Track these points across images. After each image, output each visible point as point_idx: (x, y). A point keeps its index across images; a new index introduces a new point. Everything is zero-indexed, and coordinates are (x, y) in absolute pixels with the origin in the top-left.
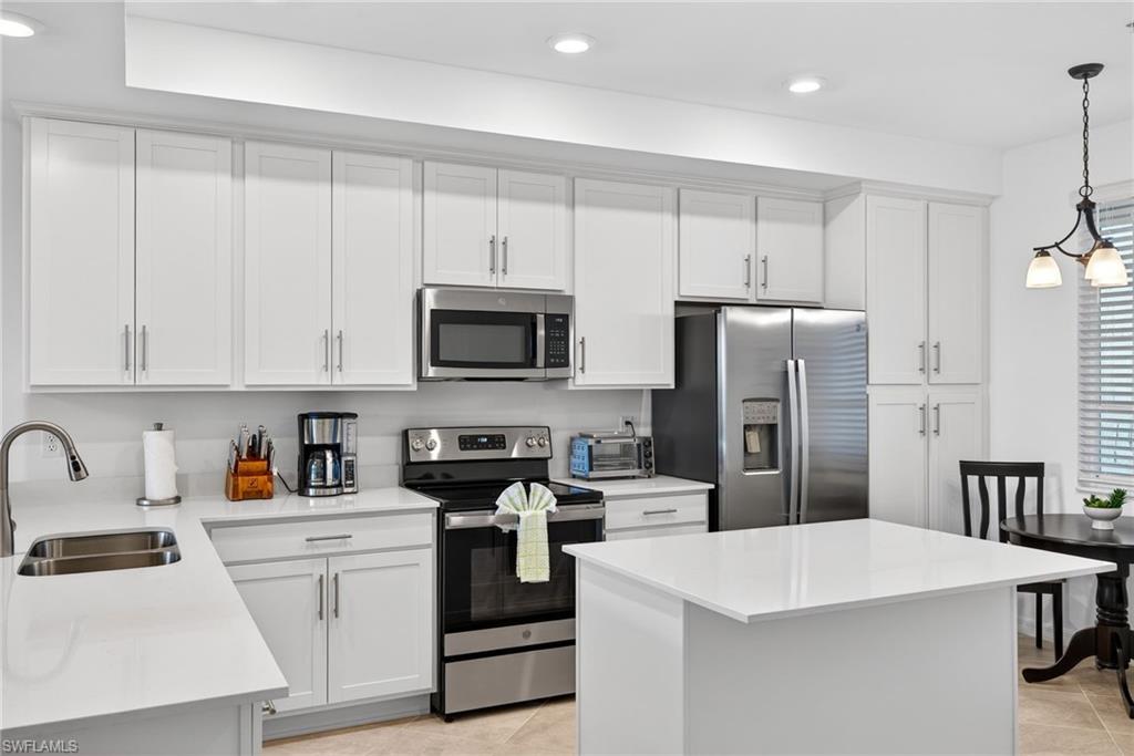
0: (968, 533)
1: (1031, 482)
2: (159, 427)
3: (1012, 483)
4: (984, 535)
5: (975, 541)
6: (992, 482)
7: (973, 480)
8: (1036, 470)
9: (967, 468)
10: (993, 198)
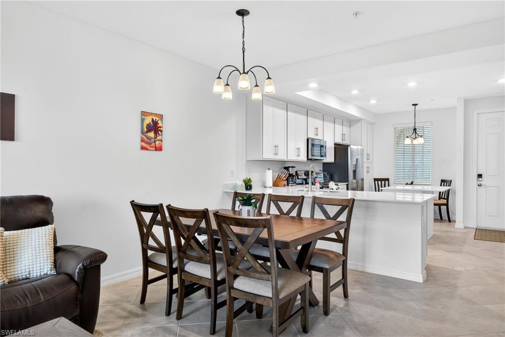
0: (376, 191)
1: (387, 182)
2: (269, 169)
3: (383, 182)
4: (379, 191)
5: (377, 192)
6: (379, 182)
7: (376, 182)
8: (388, 180)
9: (375, 180)
10: (374, 123)
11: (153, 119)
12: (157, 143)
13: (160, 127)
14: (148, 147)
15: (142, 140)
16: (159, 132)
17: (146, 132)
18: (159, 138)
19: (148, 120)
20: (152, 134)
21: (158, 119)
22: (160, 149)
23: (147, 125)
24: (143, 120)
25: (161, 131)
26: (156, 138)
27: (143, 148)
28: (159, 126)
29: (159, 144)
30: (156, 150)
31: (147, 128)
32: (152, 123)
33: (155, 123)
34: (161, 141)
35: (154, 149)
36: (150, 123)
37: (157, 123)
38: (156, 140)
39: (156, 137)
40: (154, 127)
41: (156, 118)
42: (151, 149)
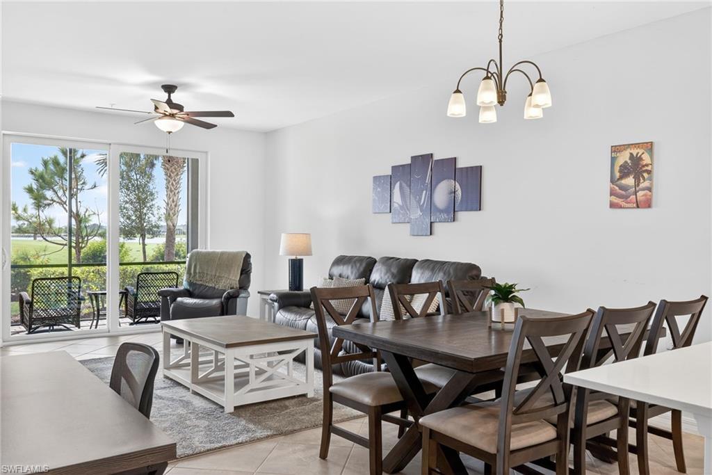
11: (631, 154)
12: (640, 194)
13: (647, 165)
14: (623, 204)
15: (612, 193)
16: (646, 175)
17: (618, 179)
18: (644, 184)
19: (624, 158)
20: (630, 181)
21: (641, 151)
22: (648, 204)
23: (621, 166)
24: (613, 160)
25: (649, 172)
26: (638, 185)
27: (613, 205)
28: (644, 163)
29: (645, 195)
30: (638, 207)
31: (620, 171)
32: (629, 161)
33: (636, 160)
34: (650, 189)
35: (635, 205)
36: (626, 162)
37: (640, 159)
38: (637, 189)
39: (637, 183)
40: (636, 168)
41: (638, 150)
42: (627, 205)
